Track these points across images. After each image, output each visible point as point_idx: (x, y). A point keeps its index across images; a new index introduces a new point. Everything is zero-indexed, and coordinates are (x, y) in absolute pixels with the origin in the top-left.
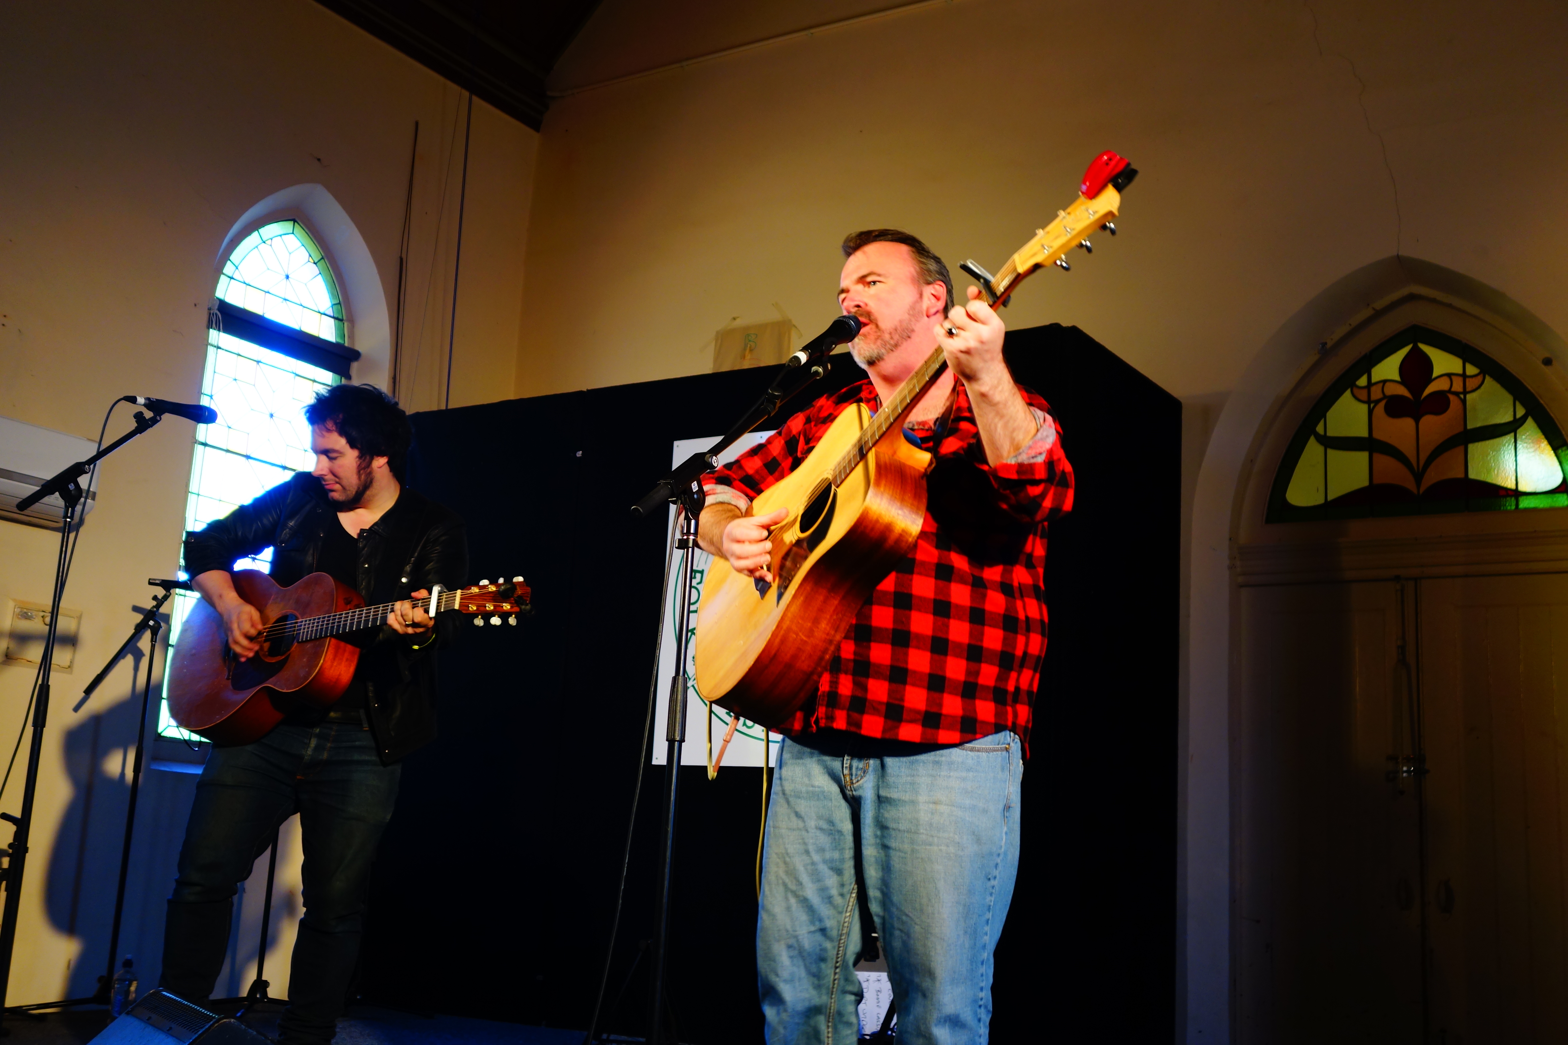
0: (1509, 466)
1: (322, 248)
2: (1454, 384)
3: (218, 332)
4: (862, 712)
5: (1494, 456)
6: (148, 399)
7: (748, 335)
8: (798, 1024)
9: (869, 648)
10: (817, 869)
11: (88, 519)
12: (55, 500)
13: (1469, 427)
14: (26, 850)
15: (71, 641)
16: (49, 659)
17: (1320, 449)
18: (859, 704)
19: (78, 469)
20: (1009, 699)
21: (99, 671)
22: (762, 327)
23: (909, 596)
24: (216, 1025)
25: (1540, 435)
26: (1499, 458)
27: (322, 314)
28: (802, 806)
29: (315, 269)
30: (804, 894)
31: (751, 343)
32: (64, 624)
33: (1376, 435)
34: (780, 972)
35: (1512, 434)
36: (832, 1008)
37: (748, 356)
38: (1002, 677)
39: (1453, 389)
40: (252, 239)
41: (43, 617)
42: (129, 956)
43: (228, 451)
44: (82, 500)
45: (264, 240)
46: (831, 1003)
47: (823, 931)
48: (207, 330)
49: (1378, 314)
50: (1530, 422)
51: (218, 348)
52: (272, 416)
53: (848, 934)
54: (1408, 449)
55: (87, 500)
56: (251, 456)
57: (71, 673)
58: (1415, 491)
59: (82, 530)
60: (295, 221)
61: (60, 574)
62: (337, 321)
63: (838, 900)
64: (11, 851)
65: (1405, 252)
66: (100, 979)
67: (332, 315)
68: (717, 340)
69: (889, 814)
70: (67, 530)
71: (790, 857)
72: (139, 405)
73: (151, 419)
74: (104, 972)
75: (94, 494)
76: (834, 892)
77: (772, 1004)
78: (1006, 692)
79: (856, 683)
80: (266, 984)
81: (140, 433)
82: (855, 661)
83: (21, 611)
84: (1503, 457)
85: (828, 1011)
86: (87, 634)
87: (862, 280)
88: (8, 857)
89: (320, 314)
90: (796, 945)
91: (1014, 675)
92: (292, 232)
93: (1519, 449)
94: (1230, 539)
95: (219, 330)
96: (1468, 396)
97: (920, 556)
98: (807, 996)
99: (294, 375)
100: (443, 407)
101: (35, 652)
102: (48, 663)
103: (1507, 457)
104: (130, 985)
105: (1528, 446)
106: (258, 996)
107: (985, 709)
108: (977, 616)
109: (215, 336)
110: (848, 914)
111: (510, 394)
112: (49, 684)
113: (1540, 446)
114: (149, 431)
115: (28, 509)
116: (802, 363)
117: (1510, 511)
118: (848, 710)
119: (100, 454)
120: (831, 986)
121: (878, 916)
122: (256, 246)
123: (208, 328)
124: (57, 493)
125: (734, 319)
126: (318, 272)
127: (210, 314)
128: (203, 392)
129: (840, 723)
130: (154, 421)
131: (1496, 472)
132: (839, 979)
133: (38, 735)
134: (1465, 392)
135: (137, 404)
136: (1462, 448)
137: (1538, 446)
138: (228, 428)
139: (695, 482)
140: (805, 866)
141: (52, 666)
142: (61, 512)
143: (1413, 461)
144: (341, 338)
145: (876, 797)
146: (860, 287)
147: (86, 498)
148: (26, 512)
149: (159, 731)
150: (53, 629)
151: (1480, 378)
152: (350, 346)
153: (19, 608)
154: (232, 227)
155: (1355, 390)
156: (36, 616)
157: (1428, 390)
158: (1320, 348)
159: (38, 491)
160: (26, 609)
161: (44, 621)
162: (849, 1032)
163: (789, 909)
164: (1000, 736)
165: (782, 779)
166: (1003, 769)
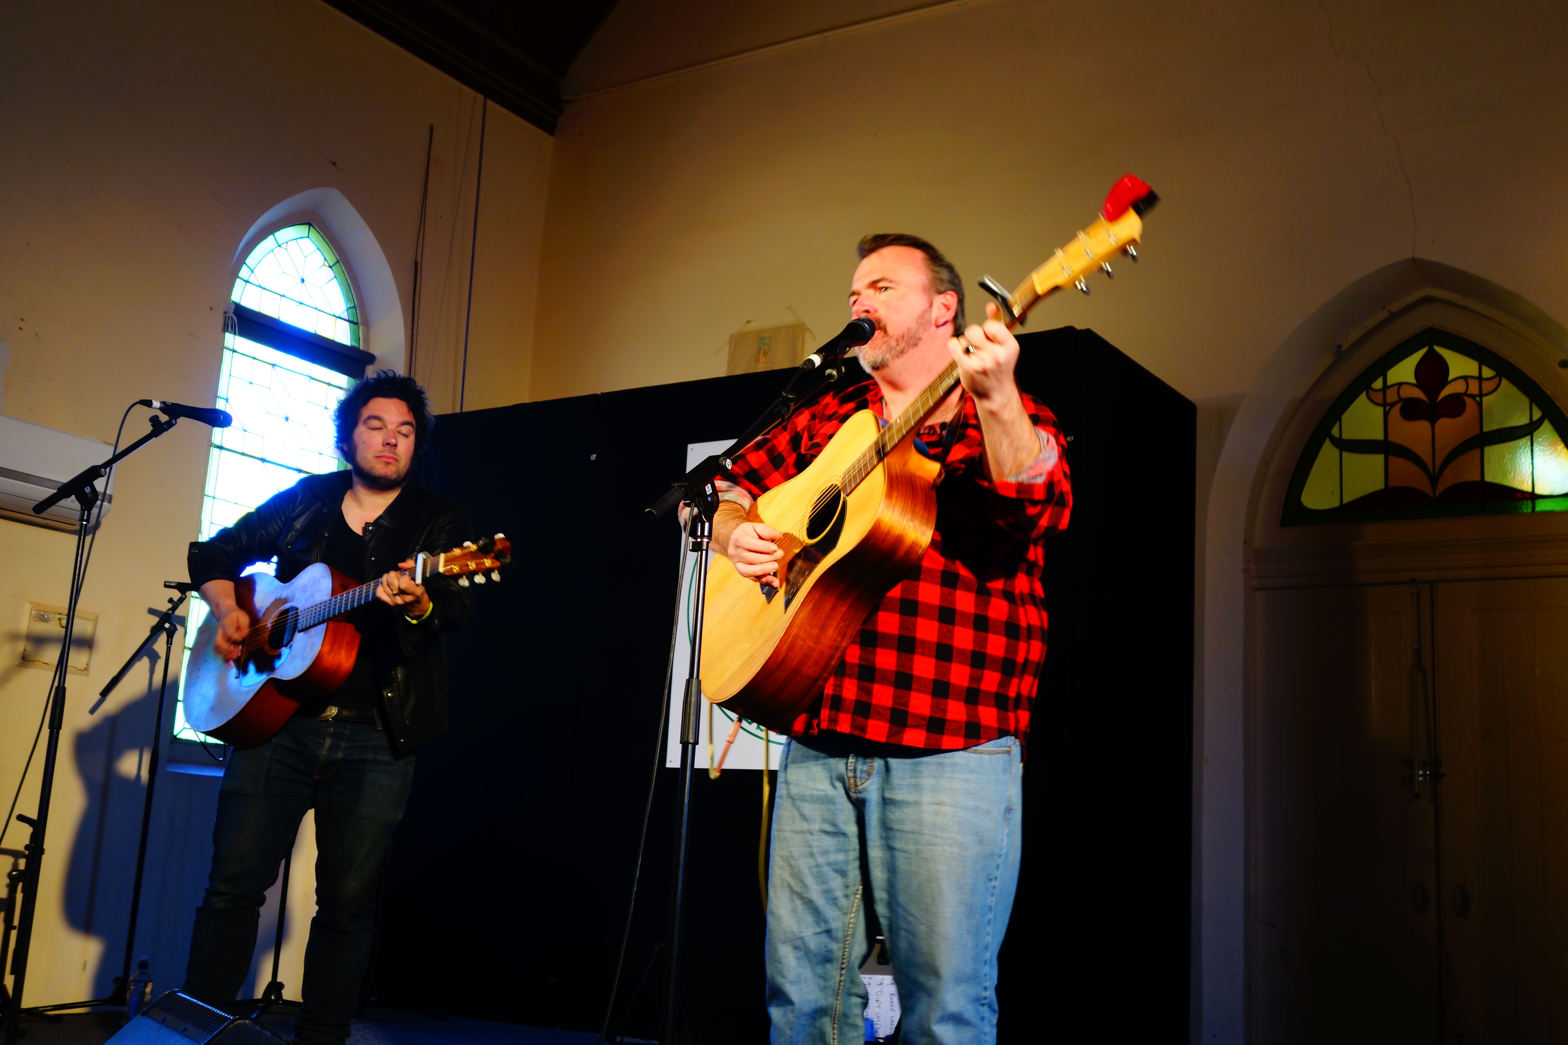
0: (1525, 469)
1: (337, 252)
2: (1470, 387)
3: (234, 335)
4: (867, 716)
5: (1510, 459)
6: (163, 403)
7: (762, 339)
8: (804, 1025)
9: (874, 653)
10: (821, 872)
11: (104, 522)
12: (72, 503)
13: (1485, 429)
14: (42, 851)
15: (87, 643)
16: (65, 661)
17: (1336, 451)
18: (863, 709)
19: (94, 473)
20: (1011, 704)
21: (115, 673)
22: (776, 331)
23: (915, 603)
24: (231, 1026)
25: (1556, 437)
26: (1516, 460)
27: (337, 317)
28: (808, 808)
29: (330, 273)
30: (809, 896)
31: (765, 346)
32: (80, 627)
33: (1392, 438)
34: (786, 974)
35: (1529, 437)
36: (838, 1010)
37: (762, 360)
38: (1004, 683)
39: (1469, 392)
40: (268, 243)
41: (59, 619)
42: (144, 958)
43: (243, 454)
44: (99, 502)
45: (280, 244)
46: (837, 1004)
47: (828, 932)
48: (223, 334)
49: (1394, 316)
50: (1546, 425)
51: (234, 351)
52: (287, 419)
53: (853, 935)
54: (1423, 451)
55: (104, 503)
56: (267, 459)
57: (87, 675)
58: (1430, 493)
59: (98, 532)
60: (310, 225)
61: (77, 577)
62: (352, 325)
63: (843, 902)
64: (27, 852)
65: (1420, 255)
66: (116, 980)
67: (347, 318)
68: (731, 343)
69: (894, 815)
70: (83, 533)
71: (795, 860)
72: (155, 408)
73: (166, 423)
74: (120, 973)
75: (111, 497)
76: (839, 893)
77: (778, 1005)
78: (1007, 698)
79: (860, 688)
80: (281, 986)
81: (156, 437)
82: (860, 666)
83: (38, 614)
84: (1519, 459)
85: (834, 1012)
86: (103, 637)
87: (873, 285)
88: (25, 858)
89: (335, 318)
90: (802, 946)
91: (1015, 681)
92: (307, 236)
93: (1536, 452)
94: (1245, 542)
95: (235, 334)
96: (1485, 399)
97: (926, 563)
98: (813, 997)
99: (309, 378)
100: (458, 411)
101: (52, 655)
102: (64, 665)
103: (1523, 460)
104: (145, 987)
105: (1545, 449)
106: (273, 998)
107: (988, 715)
108: (981, 623)
109: (232, 340)
110: (853, 915)
111: (525, 398)
112: (65, 686)
113: (1556, 449)
114: (165, 434)
115: (44, 512)
116: (816, 366)
117: (1527, 514)
118: (853, 714)
119: (116, 458)
120: (837, 987)
121: (884, 917)
122: (271, 250)
123: (224, 332)
124: (73, 496)
125: (748, 322)
126: (334, 276)
127: (226, 317)
128: (218, 395)
129: (844, 727)
130: (169, 425)
131: (1512, 475)
132: (845, 981)
133: (54, 738)
134: (1481, 395)
135: (153, 408)
136: (1478, 451)
137: (1554, 449)
138: (243, 431)
139: (709, 485)
140: (810, 868)
141: (68, 668)
142: (78, 514)
143: (1429, 463)
144: (356, 342)
145: (881, 799)
146: (871, 292)
147: (103, 501)
148: (42, 515)
149: (175, 733)
150: (69, 631)
151: (1496, 381)
152: (365, 350)
153: (35, 610)
154: (248, 230)
155: (1370, 393)
156: (53, 618)
157: (1444, 393)
158: (1335, 350)
159: (55, 494)
160: (43, 611)
161: (60, 623)
162: (855, 1034)
163: (794, 911)
164: (1003, 740)
165: (787, 782)
166: (1005, 771)
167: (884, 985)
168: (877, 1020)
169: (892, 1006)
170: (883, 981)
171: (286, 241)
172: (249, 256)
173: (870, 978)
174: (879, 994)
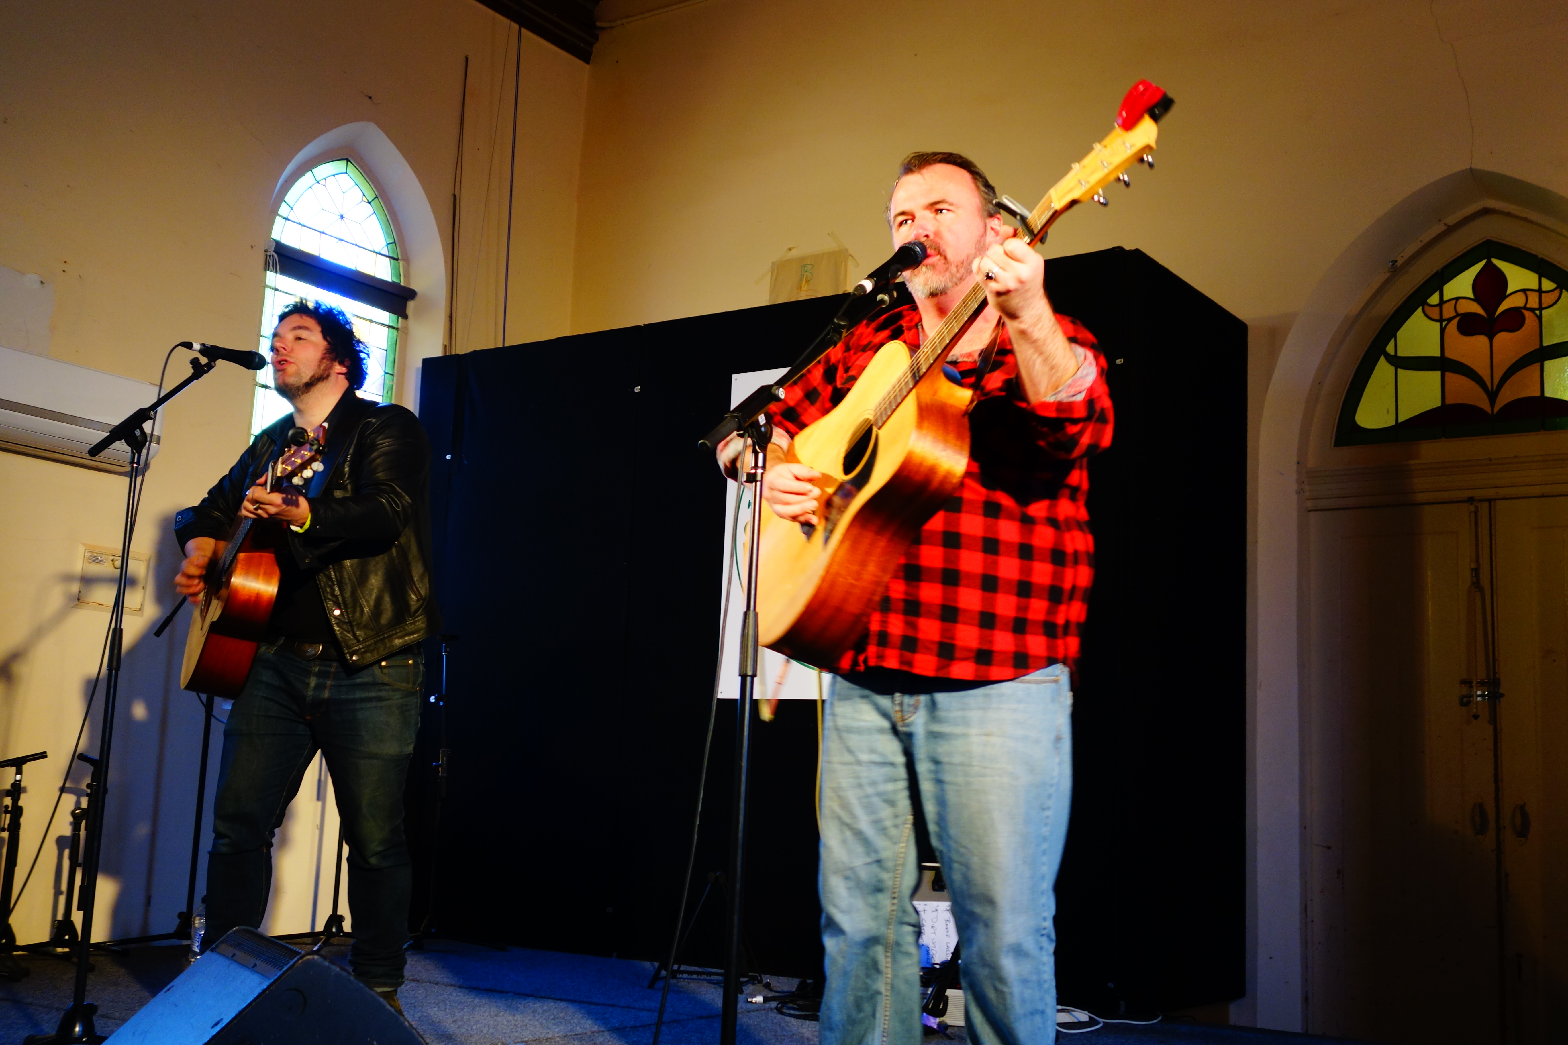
1: (375, 186)
2: (1530, 299)
3: (275, 274)
4: (914, 651)
6: (203, 345)
7: (804, 266)
8: (856, 954)
9: (919, 587)
10: (870, 802)
11: (153, 463)
12: (123, 446)
13: (1545, 344)
14: (103, 790)
16: (120, 602)
17: (1390, 369)
18: (910, 644)
19: (142, 415)
20: (1060, 631)
21: (168, 614)
22: (818, 258)
23: (958, 535)
27: (377, 253)
28: (854, 741)
29: (368, 209)
30: (858, 827)
31: (807, 273)
32: (136, 568)
33: (1449, 354)
34: (838, 904)
36: (890, 938)
37: (805, 288)
38: (1052, 611)
39: (1528, 306)
40: (306, 179)
41: (113, 561)
44: (147, 443)
45: (318, 180)
46: (889, 933)
47: (879, 862)
48: (265, 272)
49: (1451, 230)
51: (276, 290)
53: (903, 865)
54: (1482, 367)
55: (153, 444)
57: (142, 616)
58: (1489, 410)
59: (147, 474)
60: (348, 160)
61: (129, 518)
62: (392, 260)
63: (893, 832)
64: (89, 791)
65: (1480, 164)
66: (180, 915)
67: (387, 254)
68: (772, 271)
69: (942, 749)
70: (134, 475)
71: (843, 791)
72: (196, 351)
73: (206, 365)
75: (158, 438)
76: (888, 823)
77: (831, 935)
78: (1055, 625)
79: (907, 623)
81: (197, 379)
82: (905, 600)
83: (91, 555)
85: (886, 941)
87: (931, 207)
88: (87, 797)
89: (375, 254)
90: (852, 877)
91: (1063, 608)
92: (345, 172)
94: (1298, 463)
95: (276, 272)
96: (1544, 312)
98: (865, 926)
100: (500, 345)
101: (106, 595)
102: (120, 606)
106: (334, 930)
107: (1036, 644)
108: (1026, 552)
109: (273, 278)
110: (903, 845)
111: (567, 331)
112: (122, 628)
114: (205, 376)
115: (98, 455)
116: (867, 291)
118: (900, 649)
119: (161, 401)
120: (889, 917)
122: (310, 186)
123: (265, 270)
124: (124, 439)
125: (790, 249)
126: (373, 212)
127: (267, 255)
128: (261, 334)
129: (892, 663)
130: (210, 366)
132: (896, 910)
133: (113, 679)
134: (1541, 309)
135: (193, 350)
136: (1537, 366)
140: (859, 799)
141: (124, 609)
142: (129, 456)
143: (1487, 379)
144: (397, 278)
145: (928, 732)
146: (928, 214)
147: (150, 442)
148: (96, 458)
150: (124, 572)
151: (1557, 293)
152: (405, 286)
153: (89, 552)
154: (286, 167)
155: (1426, 308)
156: (106, 559)
157: (1502, 308)
158: (1390, 266)
159: (107, 437)
160: (96, 553)
161: (113, 564)
162: (909, 962)
163: (844, 842)
164: (1050, 669)
165: (833, 715)
166: (1053, 700)
167: (939, 911)
168: (933, 945)
169: (947, 932)
170: (938, 908)
171: (325, 177)
172: (288, 193)
173: (925, 905)
174: (934, 920)
